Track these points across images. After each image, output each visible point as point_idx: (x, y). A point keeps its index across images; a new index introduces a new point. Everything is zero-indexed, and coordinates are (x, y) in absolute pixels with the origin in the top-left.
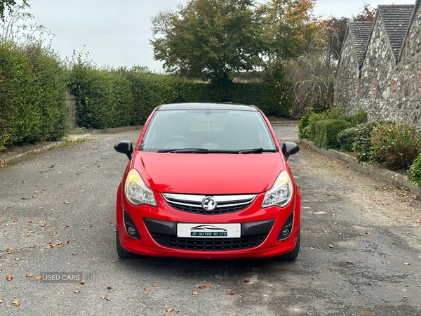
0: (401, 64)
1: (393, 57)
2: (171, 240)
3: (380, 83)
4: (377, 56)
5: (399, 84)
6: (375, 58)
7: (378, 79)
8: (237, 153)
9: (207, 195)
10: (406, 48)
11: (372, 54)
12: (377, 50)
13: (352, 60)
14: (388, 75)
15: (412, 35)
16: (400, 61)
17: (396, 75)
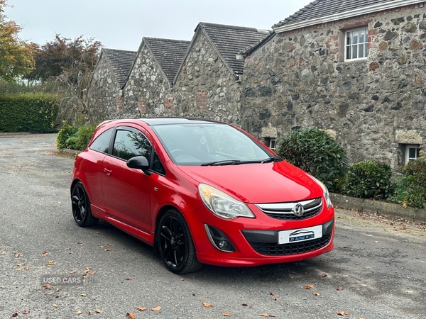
0: (176, 86)
1: (166, 80)
2: (271, 248)
3: (151, 101)
4: (145, 78)
5: (175, 101)
6: (142, 80)
7: (147, 97)
8: (260, 162)
9: (297, 202)
10: (182, 74)
11: (137, 77)
12: (143, 74)
13: (109, 81)
14: (161, 95)
15: (190, 64)
16: (175, 83)
17: (171, 95)
